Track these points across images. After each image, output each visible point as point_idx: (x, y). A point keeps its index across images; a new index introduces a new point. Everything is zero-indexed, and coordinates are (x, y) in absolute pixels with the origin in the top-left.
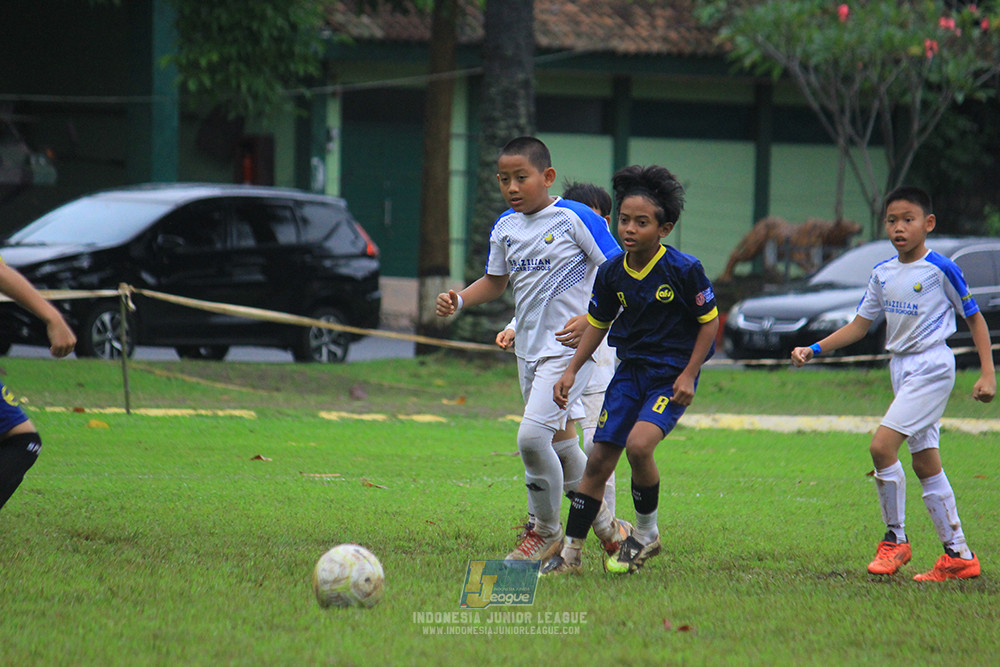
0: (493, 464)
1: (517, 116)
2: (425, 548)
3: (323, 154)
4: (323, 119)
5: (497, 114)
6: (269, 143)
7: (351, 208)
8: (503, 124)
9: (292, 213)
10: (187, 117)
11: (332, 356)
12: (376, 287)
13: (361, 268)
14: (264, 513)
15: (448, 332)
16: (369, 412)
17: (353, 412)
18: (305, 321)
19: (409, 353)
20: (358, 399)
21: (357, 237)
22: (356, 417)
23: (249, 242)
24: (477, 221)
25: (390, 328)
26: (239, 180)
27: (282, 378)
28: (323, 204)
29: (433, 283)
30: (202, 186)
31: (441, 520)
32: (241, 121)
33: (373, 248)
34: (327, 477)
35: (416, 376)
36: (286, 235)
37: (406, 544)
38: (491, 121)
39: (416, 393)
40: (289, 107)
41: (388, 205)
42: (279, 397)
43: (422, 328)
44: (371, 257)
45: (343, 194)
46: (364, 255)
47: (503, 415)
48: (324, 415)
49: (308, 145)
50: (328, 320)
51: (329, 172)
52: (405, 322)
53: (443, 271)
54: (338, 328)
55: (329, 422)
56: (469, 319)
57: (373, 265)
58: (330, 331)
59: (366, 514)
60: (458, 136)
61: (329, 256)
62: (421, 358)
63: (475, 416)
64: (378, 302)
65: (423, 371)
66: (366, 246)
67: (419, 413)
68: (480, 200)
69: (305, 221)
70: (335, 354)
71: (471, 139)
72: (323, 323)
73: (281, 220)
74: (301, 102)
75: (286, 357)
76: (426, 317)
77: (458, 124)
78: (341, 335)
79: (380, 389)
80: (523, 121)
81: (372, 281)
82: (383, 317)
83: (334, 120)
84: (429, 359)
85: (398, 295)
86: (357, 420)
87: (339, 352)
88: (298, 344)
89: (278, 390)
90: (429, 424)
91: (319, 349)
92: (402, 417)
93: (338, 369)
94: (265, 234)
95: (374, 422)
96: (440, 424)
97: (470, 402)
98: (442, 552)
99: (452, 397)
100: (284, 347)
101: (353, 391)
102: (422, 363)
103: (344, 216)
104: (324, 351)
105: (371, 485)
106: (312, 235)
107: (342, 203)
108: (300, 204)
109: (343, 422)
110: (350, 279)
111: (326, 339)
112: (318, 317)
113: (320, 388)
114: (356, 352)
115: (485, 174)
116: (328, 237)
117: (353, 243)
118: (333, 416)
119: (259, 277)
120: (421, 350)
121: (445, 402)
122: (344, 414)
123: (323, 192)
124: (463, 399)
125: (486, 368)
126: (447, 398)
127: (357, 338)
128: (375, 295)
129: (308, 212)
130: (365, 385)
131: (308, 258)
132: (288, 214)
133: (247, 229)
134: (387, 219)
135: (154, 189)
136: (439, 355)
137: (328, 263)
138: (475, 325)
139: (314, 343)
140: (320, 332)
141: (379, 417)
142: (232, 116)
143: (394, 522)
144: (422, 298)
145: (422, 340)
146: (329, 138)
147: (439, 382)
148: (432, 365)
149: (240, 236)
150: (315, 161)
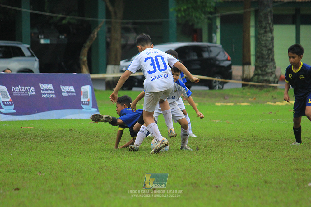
0: (263, 116)
1: (268, 20)
2: (244, 140)
3: (215, 33)
4: (215, 23)
5: (263, 20)
6: (201, 30)
7: (223, 47)
8: (264, 23)
9: (207, 49)
10: (178, 24)
11: (219, 88)
12: (230, 69)
13: (226, 63)
14: (199, 131)
15: (251, 80)
16: (229, 103)
17: (225, 103)
18: (211, 78)
19: (240, 86)
20: (226, 99)
21: (225, 55)
22: (225, 104)
23: (196, 58)
24: (258, 49)
25: (235, 80)
26: (193, 41)
27: (206, 94)
28: (216, 47)
29: (246, 67)
30: (183, 43)
31: (248, 132)
32: (193, 25)
33: (229, 58)
34: (217, 121)
35: (242, 92)
36: (206, 55)
37: (238, 139)
38: (261, 22)
39: (242, 97)
40: (206, 21)
41: (234, 46)
42: (205, 99)
43: (244, 79)
44: (229, 60)
45: (221, 43)
46: (227, 60)
47: (266, 102)
48: (217, 104)
49: (211, 30)
50: (218, 78)
51: (217, 38)
52: (239, 78)
53: (249, 63)
54: (220, 80)
55: (218, 106)
56: (256, 77)
57: (230, 63)
58: (218, 81)
59: (227, 130)
60: (252, 26)
61: (217, 60)
62: (243, 88)
63: (258, 103)
64: (231, 73)
65: (244, 91)
66: (228, 58)
67: (243, 102)
68: (258, 44)
69: (211, 51)
70: (220, 88)
71: (256, 27)
72: (216, 79)
73: (204, 51)
74: (209, 19)
75: (206, 88)
76: (245, 76)
77: (252, 23)
78: (222, 82)
79: (232, 96)
80: (270, 22)
81: (229, 67)
82: (233, 77)
83: (218, 23)
84: (246, 88)
85: (237, 70)
86: (226, 105)
87: (221, 87)
88: (209, 85)
89: (204, 97)
90: (245, 106)
91: (215, 86)
92: (238, 104)
93: (221, 91)
94: (200, 55)
95: (230, 106)
96: (249, 106)
97: (257, 99)
98: (248, 140)
99: (252, 98)
100: (206, 85)
101: (225, 97)
102: (244, 89)
103: (221, 50)
104: (217, 87)
105: (229, 123)
106: (213, 55)
107: (221, 46)
108: (209, 47)
109: (222, 106)
110: (223, 67)
111: (217, 83)
112: (215, 77)
113: (216, 96)
114: (226, 86)
115: (259, 37)
116: (217, 55)
117: (224, 57)
118: (219, 104)
119: (198, 67)
120: (243, 85)
121: (250, 99)
122: (222, 104)
123: (216, 43)
124: (255, 99)
125: (261, 89)
126: (251, 98)
127: (226, 83)
128: (231, 71)
129: (211, 49)
130: (228, 96)
131: (212, 61)
132: (206, 49)
133: (195, 54)
134: (234, 50)
135: (170, 44)
136: (249, 86)
137: (217, 62)
138: (258, 78)
139: (214, 84)
140: (216, 82)
141: (232, 104)
142: (190, 23)
143: (235, 133)
144: (243, 71)
145: (243, 82)
146: (217, 28)
147: (248, 94)
148: (247, 89)
149: (193, 56)
150: (214, 35)
